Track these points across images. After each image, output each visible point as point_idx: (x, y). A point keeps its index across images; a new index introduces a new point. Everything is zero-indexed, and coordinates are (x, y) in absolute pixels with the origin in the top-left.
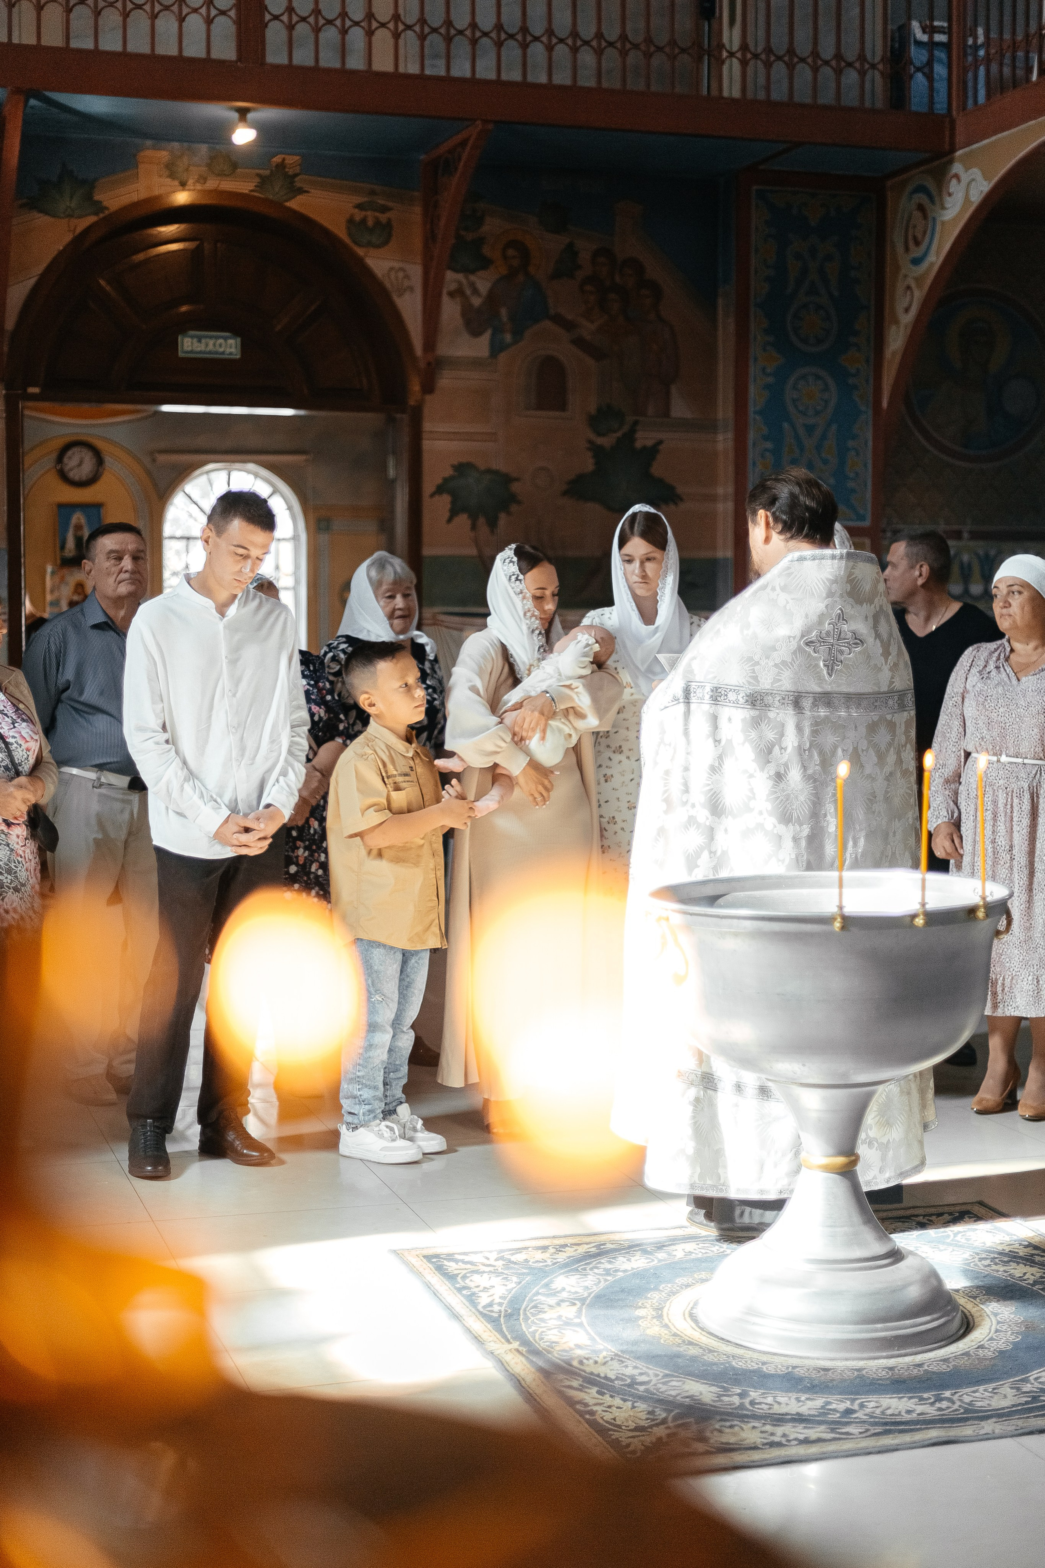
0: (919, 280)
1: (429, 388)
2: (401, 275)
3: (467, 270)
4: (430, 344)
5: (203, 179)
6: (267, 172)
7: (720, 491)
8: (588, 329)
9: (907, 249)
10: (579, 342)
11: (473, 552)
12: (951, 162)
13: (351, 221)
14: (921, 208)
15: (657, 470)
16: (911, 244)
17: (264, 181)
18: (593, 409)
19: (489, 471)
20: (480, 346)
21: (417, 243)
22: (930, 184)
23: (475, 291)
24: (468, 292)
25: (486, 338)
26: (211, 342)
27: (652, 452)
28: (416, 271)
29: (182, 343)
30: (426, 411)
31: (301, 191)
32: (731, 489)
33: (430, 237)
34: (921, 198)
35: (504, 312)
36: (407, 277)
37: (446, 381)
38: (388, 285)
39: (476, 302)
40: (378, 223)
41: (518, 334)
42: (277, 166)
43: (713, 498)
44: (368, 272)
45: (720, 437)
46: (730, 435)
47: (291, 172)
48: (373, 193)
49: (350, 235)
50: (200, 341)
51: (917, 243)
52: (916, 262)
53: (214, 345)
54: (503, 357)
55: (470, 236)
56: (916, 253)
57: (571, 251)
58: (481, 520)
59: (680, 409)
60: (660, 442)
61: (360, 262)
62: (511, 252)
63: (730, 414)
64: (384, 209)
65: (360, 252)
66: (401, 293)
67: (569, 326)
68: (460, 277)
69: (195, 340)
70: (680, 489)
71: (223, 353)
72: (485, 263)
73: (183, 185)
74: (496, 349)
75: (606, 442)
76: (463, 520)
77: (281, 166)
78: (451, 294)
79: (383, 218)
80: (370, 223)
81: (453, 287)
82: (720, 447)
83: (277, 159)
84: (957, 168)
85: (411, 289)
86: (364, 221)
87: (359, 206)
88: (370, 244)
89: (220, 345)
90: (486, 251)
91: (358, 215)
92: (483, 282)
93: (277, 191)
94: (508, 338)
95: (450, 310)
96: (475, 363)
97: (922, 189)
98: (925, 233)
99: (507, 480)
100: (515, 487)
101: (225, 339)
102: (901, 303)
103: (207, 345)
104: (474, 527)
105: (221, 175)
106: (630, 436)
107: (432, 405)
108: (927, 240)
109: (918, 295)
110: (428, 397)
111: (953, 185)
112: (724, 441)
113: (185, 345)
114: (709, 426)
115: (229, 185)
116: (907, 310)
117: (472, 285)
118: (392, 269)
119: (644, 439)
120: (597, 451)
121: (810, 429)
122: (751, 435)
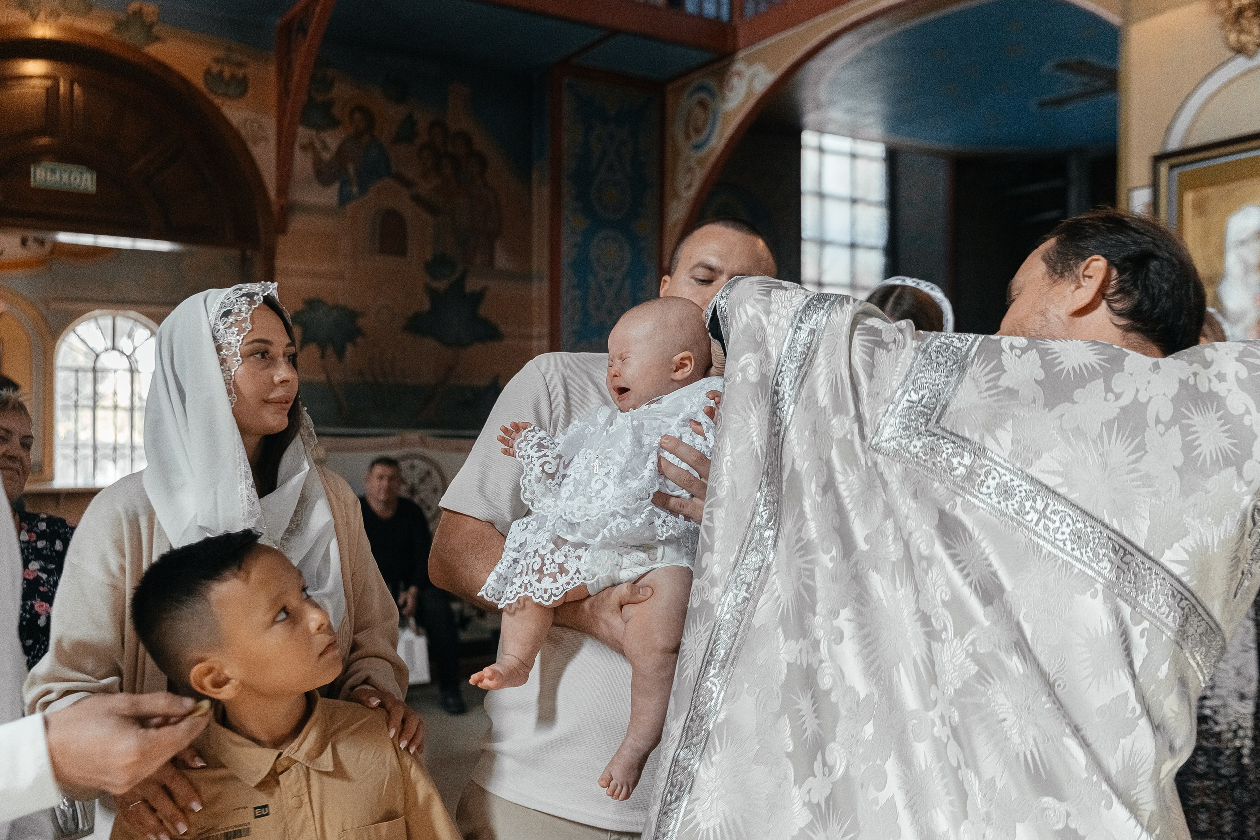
0: (701, 162)
1: (282, 228)
2: (255, 126)
3: (319, 128)
4: (284, 187)
5: (54, 15)
6: (122, 17)
7: (535, 331)
8: (425, 188)
9: (687, 137)
10: (417, 199)
11: (321, 377)
12: (732, 63)
13: (208, 73)
14: (702, 104)
15: (484, 311)
16: (692, 133)
17: (120, 25)
18: (429, 257)
19: (337, 307)
20: (329, 196)
21: (272, 99)
22: (712, 83)
23: (325, 147)
24: (319, 146)
25: (334, 189)
26: (65, 177)
27: (478, 297)
28: (270, 125)
29: (35, 172)
30: (279, 249)
31: (157, 39)
32: (546, 329)
33: (284, 93)
34: (703, 96)
35: (351, 169)
36: (261, 127)
37: (297, 223)
38: (243, 132)
39: (326, 156)
40: (233, 77)
41: (363, 188)
42: (134, 13)
43: (529, 337)
44: (226, 121)
45: (535, 286)
46: (546, 285)
47: (149, 20)
48: (229, 49)
49: (207, 84)
50: (53, 172)
51: (698, 131)
52: (698, 147)
53: (69, 178)
54: (349, 206)
55: (320, 98)
56: (696, 139)
57: (410, 121)
58: (330, 351)
59: (502, 261)
60: (485, 289)
61: (217, 111)
62: (357, 116)
63: (545, 265)
64: (240, 65)
65: (217, 101)
66: (256, 143)
67: (408, 184)
68: (312, 133)
69: (49, 174)
70: (503, 329)
71: (80, 185)
72: (333, 123)
73: (34, 17)
74: (344, 199)
75: (441, 285)
76: (313, 349)
77: (139, 14)
78: (304, 147)
79: (240, 73)
80: (227, 75)
81: (305, 141)
82: (535, 294)
83: (134, 6)
84: (739, 66)
85: (265, 139)
86: (221, 73)
87: (218, 60)
88: (226, 95)
89: (75, 179)
90: (336, 111)
91: (215, 69)
92: (332, 140)
93: (133, 36)
94: (355, 190)
95: (302, 162)
96: (324, 210)
97: (702, 88)
98: (705, 124)
99: (353, 315)
100: (360, 321)
101: (81, 174)
102: (682, 180)
103: (61, 177)
104: (323, 356)
105: (76, 13)
106: (461, 281)
107: (284, 244)
108: (708, 129)
109: (699, 176)
110: (281, 239)
111: (735, 81)
112: (539, 290)
113: (38, 177)
114: (525, 276)
115: (82, 24)
116: (689, 186)
117: (323, 142)
118: (245, 121)
119: (472, 285)
120: (432, 293)
121: (610, 281)
122: (564, 284)
